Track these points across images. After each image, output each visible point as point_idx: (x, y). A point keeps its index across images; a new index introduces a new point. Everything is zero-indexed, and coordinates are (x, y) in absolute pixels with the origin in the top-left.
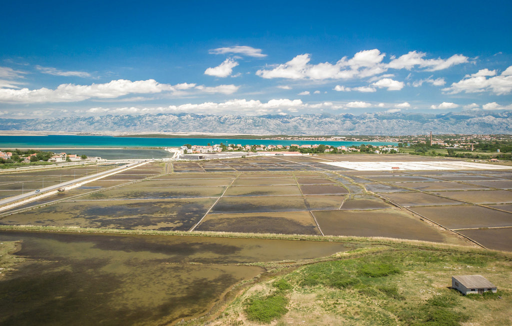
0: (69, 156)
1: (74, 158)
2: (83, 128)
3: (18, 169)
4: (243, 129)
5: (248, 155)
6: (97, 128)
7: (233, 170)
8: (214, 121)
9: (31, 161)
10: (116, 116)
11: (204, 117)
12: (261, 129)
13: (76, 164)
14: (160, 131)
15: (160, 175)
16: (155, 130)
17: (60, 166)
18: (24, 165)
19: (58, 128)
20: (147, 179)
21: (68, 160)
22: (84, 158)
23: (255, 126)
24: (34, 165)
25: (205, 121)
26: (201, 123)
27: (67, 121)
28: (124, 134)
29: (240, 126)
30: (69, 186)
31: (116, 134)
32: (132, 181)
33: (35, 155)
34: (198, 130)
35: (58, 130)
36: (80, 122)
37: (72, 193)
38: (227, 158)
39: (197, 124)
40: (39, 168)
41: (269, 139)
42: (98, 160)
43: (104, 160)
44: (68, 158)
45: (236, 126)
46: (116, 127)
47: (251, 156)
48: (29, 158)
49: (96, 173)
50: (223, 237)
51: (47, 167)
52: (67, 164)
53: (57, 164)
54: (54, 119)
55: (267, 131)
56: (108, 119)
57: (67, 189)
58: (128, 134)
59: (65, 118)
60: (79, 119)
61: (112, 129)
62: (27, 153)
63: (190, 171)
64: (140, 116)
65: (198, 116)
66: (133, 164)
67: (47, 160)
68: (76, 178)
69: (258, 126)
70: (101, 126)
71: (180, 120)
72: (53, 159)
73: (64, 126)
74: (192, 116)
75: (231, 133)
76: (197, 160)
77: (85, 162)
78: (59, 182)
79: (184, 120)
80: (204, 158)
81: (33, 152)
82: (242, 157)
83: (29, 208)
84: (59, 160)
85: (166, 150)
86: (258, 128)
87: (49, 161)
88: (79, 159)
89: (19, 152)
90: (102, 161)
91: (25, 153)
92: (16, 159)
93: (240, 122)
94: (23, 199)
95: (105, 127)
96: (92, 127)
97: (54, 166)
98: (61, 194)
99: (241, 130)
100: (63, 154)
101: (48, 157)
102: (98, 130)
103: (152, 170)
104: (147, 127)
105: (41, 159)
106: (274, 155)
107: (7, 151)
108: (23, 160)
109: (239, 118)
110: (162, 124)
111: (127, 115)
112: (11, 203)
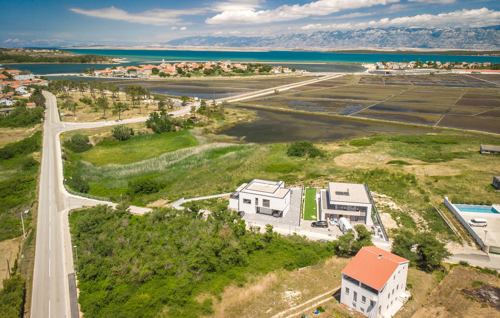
0: (284, 69)
1: (287, 70)
2: (297, 45)
3: (252, 77)
4: (461, 44)
5: (438, 72)
6: (309, 44)
7: (411, 85)
8: (426, 35)
9: (259, 72)
10: (326, 32)
11: (415, 30)
12: (485, 43)
13: (287, 75)
14: (366, 46)
15: (346, 85)
16: (362, 45)
17: (277, 76)
18: (255, 74)
19: (277, 44)
20: (335, 87)
21: (283, 72)
22: (293, 70)
23: (478, 39)
24: (261, 74)
25: (416, 35)
26: (410, 38)
27: (284, 38)
28: (332, 50)
29: (458, 40)
30: (281, 89)
31: (324, 49)
32: (323, 88)
33: (261, 67)
34: (407, 45)
35: (277, 46)
36: (295, 38)
37: (283, 93)
38: (414, 74)
39: (406, 38)
40: (264, 77)
41: (488, 55)
42: (304, 73)
43: (308, 72)
44: (282, 70)
45: (452, 40)
46: (326, 42)
47: (441, 73)
48: (258, 69)
49: (300, 82)
50: (364, 120)
51: (269, 76)
52: (281, 75)
53: (275, 74)
54: (275, 37)
55: (493, 46)
56: (319, 36)
57: (280, 90)
58: (336, 50)
59: (283, 35)
60: (294, 35)
61: (322, 45)
62: (256, 66)
63: (372, 83)
64: (348, 31)
65: (408, 30)
66: (329, 76)
67: (269, 72)
68: (286, 84)
69: (481, 39)
70: (313, 42)
71: (389, 34)
72: (273, 71)
73: (282, 42)
74: (401, 30)
75: (446, 48)
76: (383, 75)
77: (294, 74)
78: (276, 86)
79: (392, 35)
80: (391, 73)
81: (260, 65)
82: (431, 74)
83: (260, 99)
84: (276, 72)
85: (362, 65)
86: (481, 42)
87: (270, 72)
88: (290, 71)
89: (251, 65)
90: (306, 73)
91: (255, 66)
92: (250, 70)
93: (458, 35)
94: (256, 94)
95: (316, 43)
96: (305, 43)
97: (273, 76)
98: (277, 93)
99: (459, 44)
100: (280, 67)
101: (270, 69)
102: (310, 45)
103: (342, 81)
104: (354, 43)
105: (265, 71)
106: (470, 73)
107: (244, 64)
108: (254, 71)
109: (458, 30)
110: (370, 40)
111: (337, 31)
112: (250, 95)
